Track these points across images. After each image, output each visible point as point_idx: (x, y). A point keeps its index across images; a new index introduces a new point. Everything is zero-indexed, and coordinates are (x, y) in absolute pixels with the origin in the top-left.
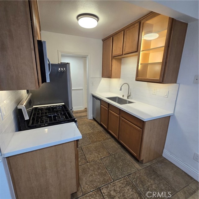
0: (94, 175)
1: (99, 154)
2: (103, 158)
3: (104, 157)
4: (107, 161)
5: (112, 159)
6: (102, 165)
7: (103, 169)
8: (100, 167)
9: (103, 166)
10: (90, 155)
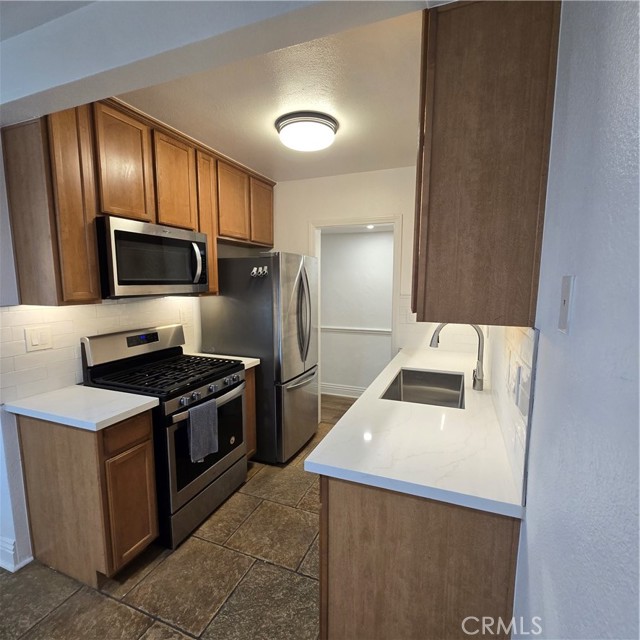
0: (190, 582)
1: (272, 546)
2: (266, 560)
3: (271, 561)
4: (261, 579)
5: (280, 584)
6: (238, 576)
7: (225, 588)
8: (227, 579)
9: (236, 580)
10: (254, 531)
